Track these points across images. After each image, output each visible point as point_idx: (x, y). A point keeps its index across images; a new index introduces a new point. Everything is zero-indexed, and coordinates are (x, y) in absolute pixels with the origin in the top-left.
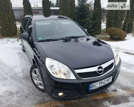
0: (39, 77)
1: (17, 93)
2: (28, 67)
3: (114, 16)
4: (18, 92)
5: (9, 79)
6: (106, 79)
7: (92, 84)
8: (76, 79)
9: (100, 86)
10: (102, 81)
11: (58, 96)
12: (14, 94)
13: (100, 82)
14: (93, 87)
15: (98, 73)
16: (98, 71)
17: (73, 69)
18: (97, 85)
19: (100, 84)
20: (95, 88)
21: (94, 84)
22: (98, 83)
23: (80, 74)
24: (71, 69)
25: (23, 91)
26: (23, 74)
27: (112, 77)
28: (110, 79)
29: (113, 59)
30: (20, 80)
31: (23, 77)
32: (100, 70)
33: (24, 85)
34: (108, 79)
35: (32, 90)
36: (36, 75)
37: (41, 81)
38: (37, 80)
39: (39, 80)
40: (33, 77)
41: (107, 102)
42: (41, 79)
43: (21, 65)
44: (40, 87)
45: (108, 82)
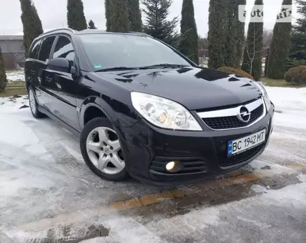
0: (104, 147)
1: (53, 189)
2: (59, 144)
3: (224, 46)
4: (55, 188)
5: (22, 167)
6: (256, 134)
7: (233, 142)
8: (201, 129)
9: (247, 148)
10: (250, 137)
12: (44, 192)
13: (247, 138)
14: (235, 148)
15: (241, 119)
16: (242, 115)
17: (194, 110)
18: (242, 145)
19: (247, 143)
20: (237, 151)
21: (237, 141)
22: (243, 139)
23: (209, 121)
24: (189, 111)
26: (54, 157)
27: (264, 130)
28: (263, 134)
32: (245, 114)
34: (259, 133)
36: (97, 144)
37: (111, 155)
38: (97, 156)
39: (105, 155)
40: (90, 151)
41: (259, 186)
42: (111, 151)
43: (40, 141)
44: (108, 171)
45: (259, 142)
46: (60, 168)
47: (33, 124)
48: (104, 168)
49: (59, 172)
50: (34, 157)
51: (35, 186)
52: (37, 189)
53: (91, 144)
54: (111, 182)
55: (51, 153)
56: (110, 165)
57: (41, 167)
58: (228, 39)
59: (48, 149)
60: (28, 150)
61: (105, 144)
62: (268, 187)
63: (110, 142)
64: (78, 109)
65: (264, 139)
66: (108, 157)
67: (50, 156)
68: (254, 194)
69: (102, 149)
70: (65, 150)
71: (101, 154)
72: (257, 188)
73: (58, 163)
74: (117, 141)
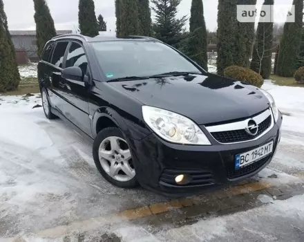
0: (116, 155)
1: (67, 195)
2: (72, 147)
4: (69, 194)
5: (38, 171)
7: (241, 155)
8: (210, 144)
9: (254, 160)
11: (175, 183)
12: (59, 198)
13: (254, 150)
14: (242, 161)
15: (249, 132)
17: (202, 125)
18: (249, 158)
19: (255, 155)
20: (245, 163)
21: (245, 154)
22: (250, 152)
23: (216, 134)
24: (198, 125)
25: (79, 191)
26: (67, 161)
27: (272, 142)
28: (270, 146)
29: (268, 108)
30: (65, 171)
31: (67, 165)
32: (253, 127)
33: (77, 180)
34: (266, 145)
35: (99, 188)
36: (109, 153)
37: (122, 163)
38: (109, 163)
39: (117, 163)
40: (102, 158)
41: (265, 196)
42: (122, 160)
43: (54, 144)
44: (119, 178)
46: (73, 172)
48: (115, 175)
49: (71, 177)
50: (48, 161)
53: (103, 152)
54: (122, 189)
56: (121, 172)
57: (55, 172)
59: (61, 153)
60: (42, 153)
61: (117, 153)
62: (275, 197)
63: (121, 151)
64: (91, 117)
65: (271, 151)
66: (119, 165)
67: (63, 160)
68: (260, 204)
69: (113, 157)
70: (77, 154)
71: (113, 163)
72: (264, 198)
73: (71, 167)
74: (128, 151)
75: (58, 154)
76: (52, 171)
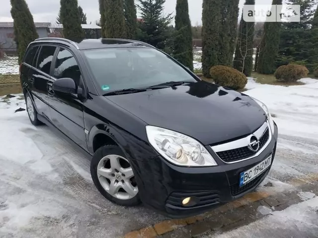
4: (67, 216)
6: (264, 161)
7: (245, 173)
8: (216, 164)
9: (256, 175)
10: (259, 165)
12: (57, 221)
13: (256, 166)
14: (246, 178)
15: (251, 149)
16: (252, 145)
17: (208, 145)
18: (252, 174)
19: (256, 171)
20: (248, 180)
21: (248, 172)
22: (253, 169)
23: (221, 154)
24: (204, 146)
25: (78, 212)
27: (271, 156)
28: (269, 159)
29: (266, 121)
30: (59, 189)
31: (61, 181)
32: (255, 142)
33: (74, 198)
34: (266, 160)
35: (98, 207)
36: (108, 171)
37: (123, 181)
38: (109, 181)
39: (117, 181)
40: (101, 176)
41: (264, 207)
42: (123, 178)
43: (44, 156)
44: (120, 196)
45: (266, 167)
46: (68, 190)
47: (33, 134)
48: (115, 193)
49: (67, 195)
50: (39, 177)
51: (47, 214)
52: (49, 218)
53: (102, 170)
54: (123, 208)
55: (56, 171)
56: (121, 190)
57: (49, 190)
58: (221, 36)
59: (53, 166)
60: (32, 167)
61: (117, 171)
62: (273, 208)
63: (123, 170)
64: (87, 132)
65: (270, 164)
66: (120, 184)
67: (56, 175)
68: (261, 216)
69: (113, 175)
70: (70, 167)
71: (113, 181)
72: (264, 209)
73: (66, 184)
74: (130, 169)
75: (50, 169)
76: (46, 189)
